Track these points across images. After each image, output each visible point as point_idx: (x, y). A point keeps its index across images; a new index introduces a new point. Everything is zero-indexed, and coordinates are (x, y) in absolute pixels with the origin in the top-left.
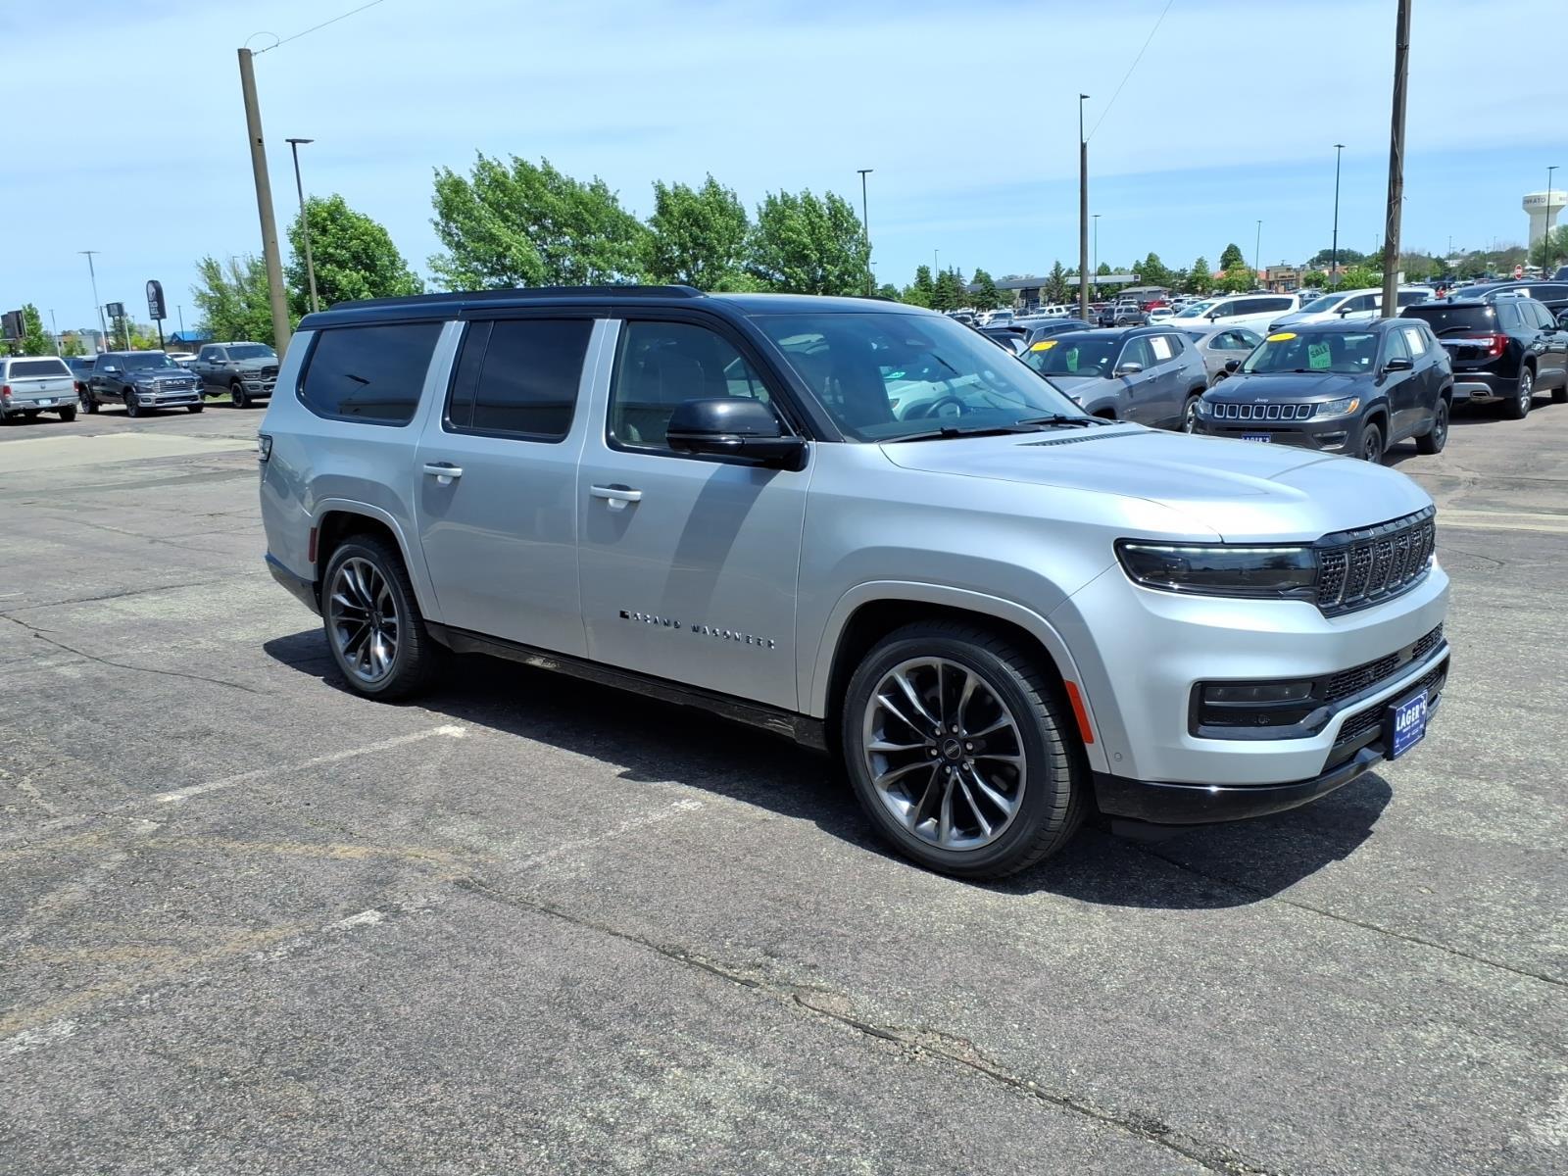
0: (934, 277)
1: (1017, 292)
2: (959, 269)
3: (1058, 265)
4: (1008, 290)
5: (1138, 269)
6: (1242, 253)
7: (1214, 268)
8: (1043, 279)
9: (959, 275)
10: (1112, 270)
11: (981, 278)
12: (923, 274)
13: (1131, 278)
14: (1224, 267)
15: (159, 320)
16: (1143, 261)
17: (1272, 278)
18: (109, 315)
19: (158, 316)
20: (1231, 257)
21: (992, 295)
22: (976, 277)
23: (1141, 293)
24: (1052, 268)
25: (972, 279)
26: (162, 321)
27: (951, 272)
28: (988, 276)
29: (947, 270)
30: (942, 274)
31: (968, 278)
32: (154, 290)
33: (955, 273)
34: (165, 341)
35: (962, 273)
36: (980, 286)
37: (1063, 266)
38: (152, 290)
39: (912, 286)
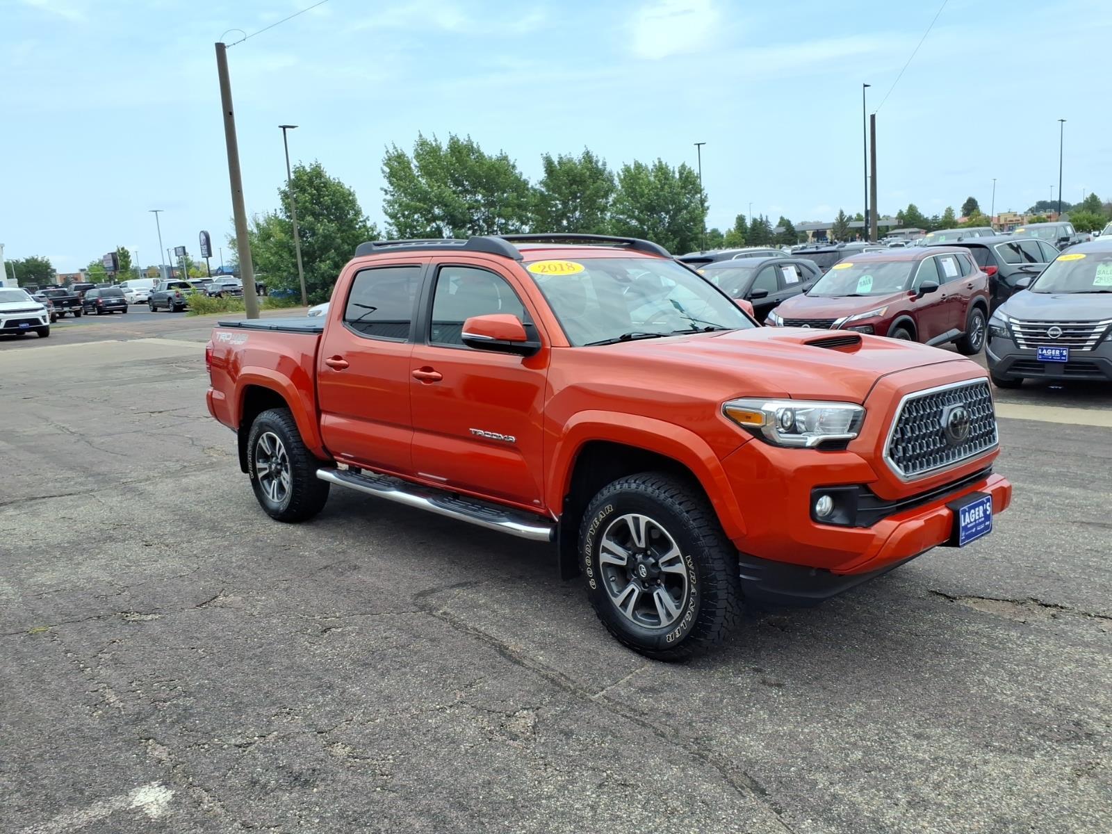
0: (749, 223)
1: (810, 233)
2: (767, 217)
3: (842, 213)
4: (804, 232)
5: (901, 216)
6: (979, 204)
7: (958, 215)
8: (830, 224)
9: (767, 221)
10: (881, 217)
11: (784, 223)
12: (741, 220)
13: (896, 223)
14: (965, 215)
15: (207, 258)
16: (905, 211)
17: (1002, 222)
18: (176, 255)
19: (207, 255)
20: (971, 207)
21: (793, 235)
22: (780, 223)
23: (904, 233)
24: (837, 215)
25: (777, 223)
26: (209, 258)
27: (761, 219)
28: (789, 222)
29: (758, 217)
30: (755, 220)
31: (774, 223)
32: (204, 237)
33: (764, 219)
34: (211, 273)
35: (769, 220)
36: (782, 229)
37: (845, 213)
38: (203, 237)
39: (732, 230)
